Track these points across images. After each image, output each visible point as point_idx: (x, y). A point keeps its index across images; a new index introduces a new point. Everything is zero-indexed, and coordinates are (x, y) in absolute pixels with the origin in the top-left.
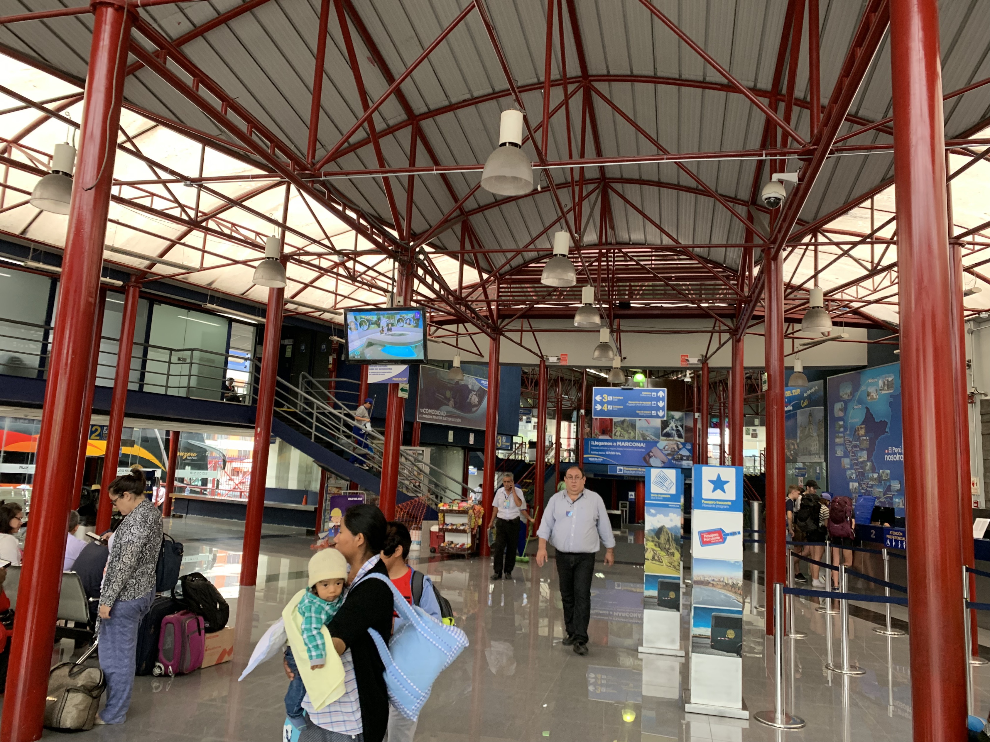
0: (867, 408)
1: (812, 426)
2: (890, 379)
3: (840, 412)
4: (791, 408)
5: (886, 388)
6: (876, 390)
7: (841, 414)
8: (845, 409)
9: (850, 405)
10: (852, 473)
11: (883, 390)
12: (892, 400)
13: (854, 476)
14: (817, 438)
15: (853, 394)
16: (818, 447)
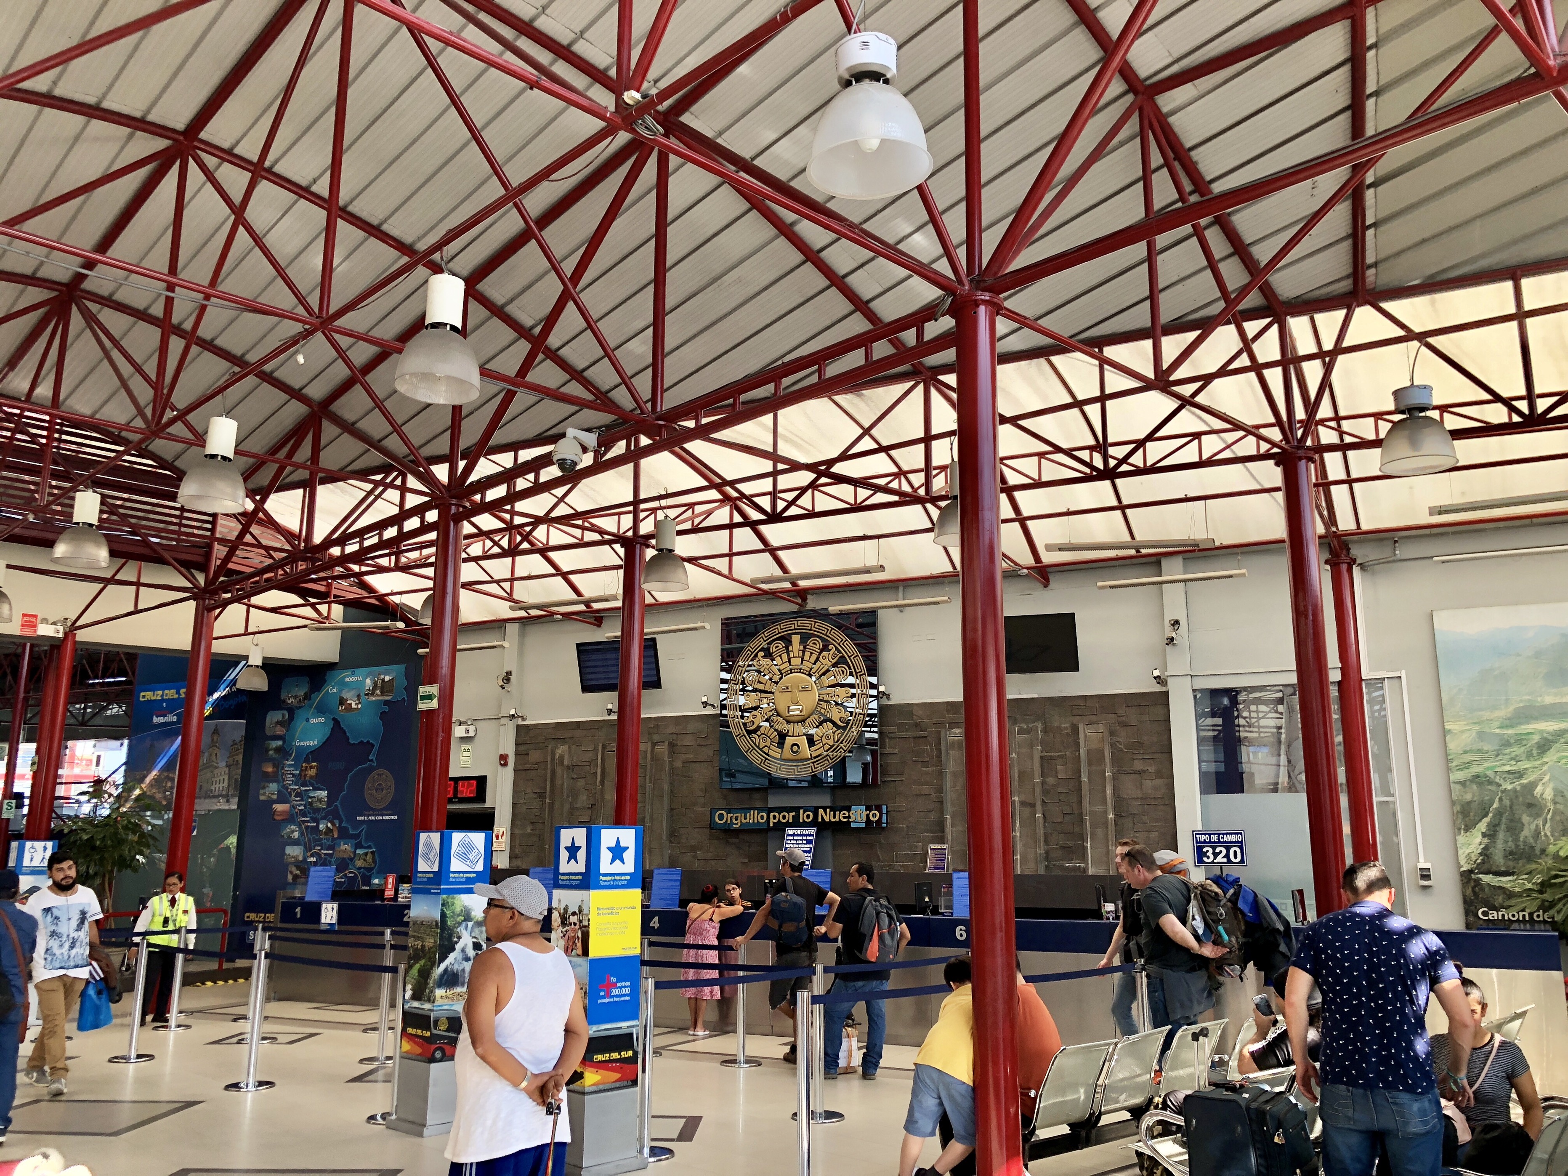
0: (334, 719)
1: (217, 751)
2: (387, 678)
3: (279, 727)
4: (175, 719)
5: (378, 692)
6: (359, 696)
7: (280, 731)
8: (287, 723)
9: (300, 715)
10: (293, 831)
11: (373, 694)
12: (386, 709)
13: (296, 835)
14: (227, 770)
15: (307, 697)
16: (226, 784)
